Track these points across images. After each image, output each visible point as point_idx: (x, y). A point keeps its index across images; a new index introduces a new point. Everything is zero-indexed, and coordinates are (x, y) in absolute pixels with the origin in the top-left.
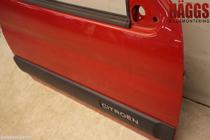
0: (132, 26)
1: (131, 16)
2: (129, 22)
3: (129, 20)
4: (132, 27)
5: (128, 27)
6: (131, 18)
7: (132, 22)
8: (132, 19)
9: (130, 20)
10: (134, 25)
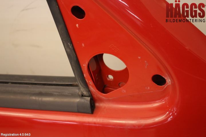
0: (97, 104)
1: (90, 83)
2: (89, 99)
3: (85, 93)
4: (99, 108)
5: (89, 110)
6: (90, 87)
7: (95, 96)
8: (93, 89)
9: (89, 91)
10: (101, 101)
